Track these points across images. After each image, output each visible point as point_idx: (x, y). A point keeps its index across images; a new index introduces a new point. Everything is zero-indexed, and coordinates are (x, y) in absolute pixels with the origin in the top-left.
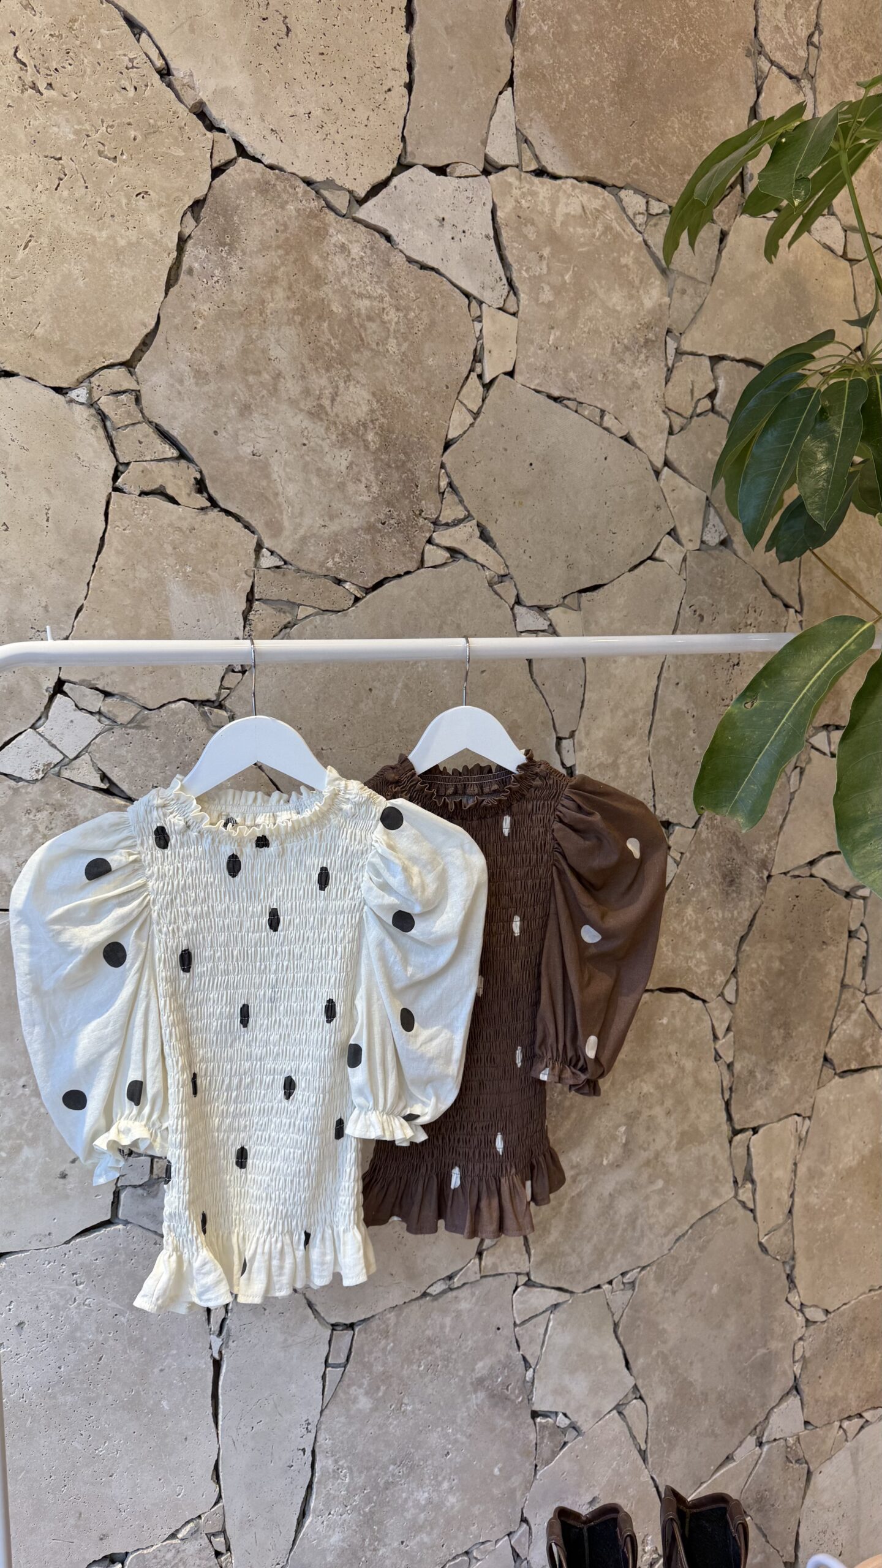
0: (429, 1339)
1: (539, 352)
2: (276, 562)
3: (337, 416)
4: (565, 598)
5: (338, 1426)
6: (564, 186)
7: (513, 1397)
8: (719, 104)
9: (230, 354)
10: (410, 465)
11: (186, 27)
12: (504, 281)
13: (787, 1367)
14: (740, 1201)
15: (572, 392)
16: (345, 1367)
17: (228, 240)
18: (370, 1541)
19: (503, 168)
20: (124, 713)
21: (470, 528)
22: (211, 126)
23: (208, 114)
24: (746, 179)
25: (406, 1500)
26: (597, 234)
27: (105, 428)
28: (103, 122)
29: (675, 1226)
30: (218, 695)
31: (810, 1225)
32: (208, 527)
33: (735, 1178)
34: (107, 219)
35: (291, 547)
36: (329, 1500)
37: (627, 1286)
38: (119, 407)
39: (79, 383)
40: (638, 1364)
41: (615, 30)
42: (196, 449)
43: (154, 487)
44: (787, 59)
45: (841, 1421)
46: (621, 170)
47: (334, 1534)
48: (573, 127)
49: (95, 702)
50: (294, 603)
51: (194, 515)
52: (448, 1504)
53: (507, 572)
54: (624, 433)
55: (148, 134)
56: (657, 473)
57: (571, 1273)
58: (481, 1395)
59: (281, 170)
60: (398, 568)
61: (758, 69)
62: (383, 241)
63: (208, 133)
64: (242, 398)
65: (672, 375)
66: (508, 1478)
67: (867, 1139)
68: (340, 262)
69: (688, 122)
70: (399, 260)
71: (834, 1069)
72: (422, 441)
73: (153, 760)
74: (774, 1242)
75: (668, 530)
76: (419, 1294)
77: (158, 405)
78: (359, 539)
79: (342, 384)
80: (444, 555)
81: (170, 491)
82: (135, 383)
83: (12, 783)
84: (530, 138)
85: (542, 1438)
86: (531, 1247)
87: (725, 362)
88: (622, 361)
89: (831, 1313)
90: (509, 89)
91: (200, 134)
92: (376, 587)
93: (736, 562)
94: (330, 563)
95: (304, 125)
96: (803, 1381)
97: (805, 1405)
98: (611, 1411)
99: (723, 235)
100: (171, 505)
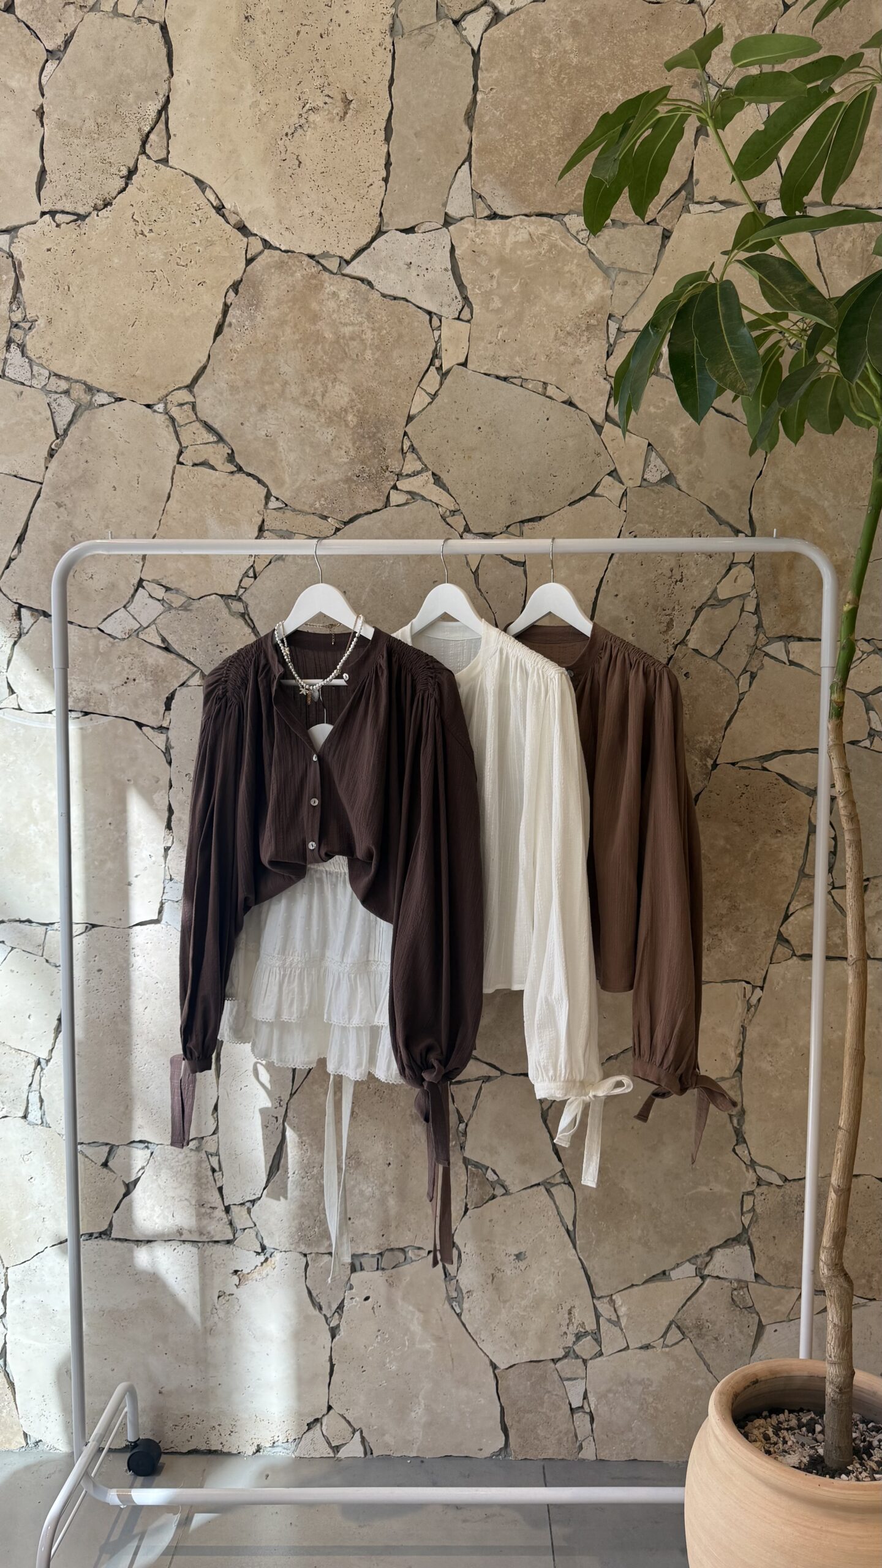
1: (489, 346)
2: (279, 505)
3: (326, 406)
4: (509, 526)
6: (513, 223)
9: (253, 374)
10: (379, 435)
11: (233, 178)
12: (460, 298)
13: (733, 1213)
15: (518, 372)
17: (255, 302)
19: (462, 219)
20: (178, 601)
21: (426, 477)
22: (247, 235)
23: (245, 227)
26: (543, 252)
27: (173, 426)
28: (181, 245)
30: (237, 592)
31: (763, 1089)
32: (235, 484)
34: (181, 302)
35: (290, 494)
38: (183, 413)
39: (160, 401)
41: (561, 100)
42: (229, 435)
43: (201, 460)
48: (521, 179)
49: (160, 593)
50: (290, 531)
51: (226, 476)
53: (457, 508)
54: (565, 398)
55: (207, 246)
56: (599, 428)
57: (501, 1056)
59: (293, 252)
60: (367, 507)
62: (364, 287)
63: (245, 238)
64: (261, 400)
65: (615, 349)
68: (332, 304)
70: (375, 295)
71: (793, 951)
72: (390, 417)
73: (193, 631)
75: (608, 472)
77: (206, 411)
78: (339, 487)
79: (330, 385)
80: (404, 498)
81: (212, 463)
82: (193, 398)
83: (111, 640)
84: (482, 194)
85: (472, 1182)
88: (565, 344)
89: (790, 1181)
90: (467, 164)
91: (240, 240)
92: (352, 520)
93: (679, 496)
94: (317, 505)
95: (309, 221)
96: (754, 1234)
97: (757, 1259)
98: (538, 1184)
99: (667, 234)
100: (212, 471)
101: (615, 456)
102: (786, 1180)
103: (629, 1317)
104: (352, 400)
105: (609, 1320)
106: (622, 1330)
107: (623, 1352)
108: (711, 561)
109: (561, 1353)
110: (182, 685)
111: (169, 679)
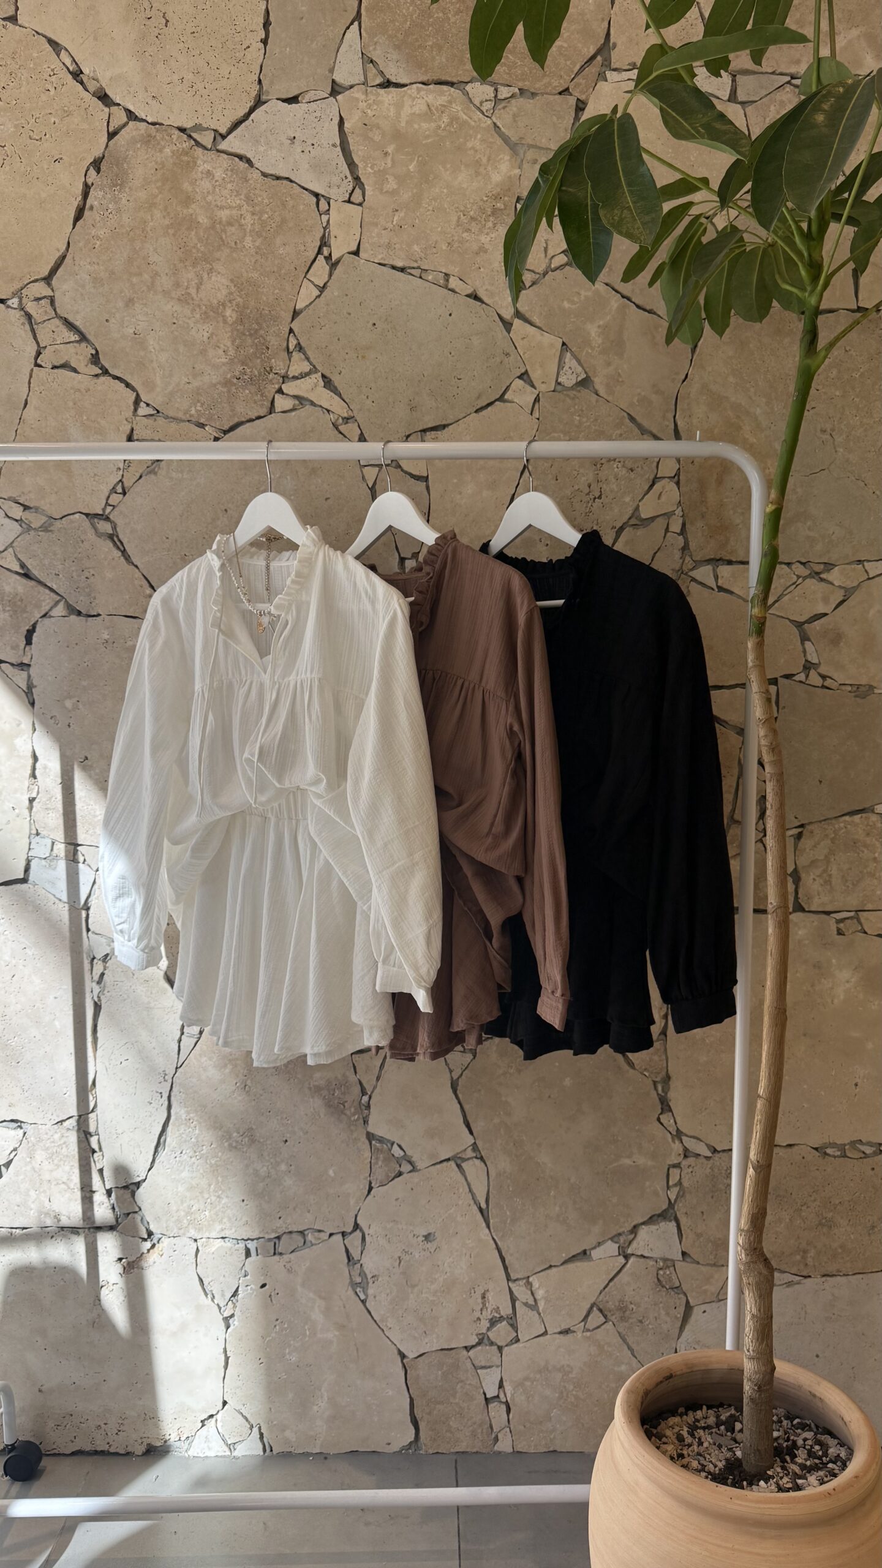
1: (383, 232)
2: (150, 411)
3: (201, 300)
4: (408, 437)
6: (409, 92)
9: (119, 264)
10: (262, 332)
11: (91, 38)
12: (350, 178)
13: (659, 1189)
15: (416, 261)
16: (196, 1040)
17: (119, 182)
19: (352, 87)
20: (37, 521)
21: (315, 379)
22: (108, 104)
23: (106, 95)
26: (443, 126)
27: (31, 324)
28: (32, 115)
30: (104, 510)
31: (689, 1053)
32: (99, 388)
34: (34, 181)
35: (162, 400)
36: (180, 1141)
37: (467, 1052)
38: (40, 309)
39: (14, 295)
40: (478, 1125)
42: (92, 333)
43: (62, 362)
46: (466, 67)
47: (182, 1169)
48: (417, 41)
49: (17, 512)
51: (89, 380)
52: (285, 1184)
53: (351, 415)
54: (469, 292)
55: (64, 117)
56: (507, 325)
58: (319, 1101)
59: (161, 124)
60: (250, 413)
62: (243, 165)
63: (106, 109)
64: (128, 294)
66: (341, 1183)
68: (206, 185)
70: (256, 175)
72: (274, 312)
73: (55, 554)
74: (643, 1059)
75: (519, 374)
77: (65, 306)
78: (217, 391)
79: (205, 276)
80: (291, 403)
81: (73, 365)
82: (51, 291)
84: (374, 59)
85: (377, 1159)
88: (468, 230)
89: (719, 1152)
90: (356, 23)
91: (100, 111)
92: (232, 429)
93: (597, 401)
94: (193, 412)
95: (179, 88)
96: (680, 1209)
97: (684, 1236)
98: (448, 1160)
99: (581, 105)
100: (73, 374)
101: (525, 357)
102: (715, 1151)
103: (547, 1300)
104: (231, 293)
105: (526, 1304)
106: (539, 1314)
107: (541, 1338)
108: (632, 475)
109: (474, 1340)
110: (44, 616)
111: (28, 609)
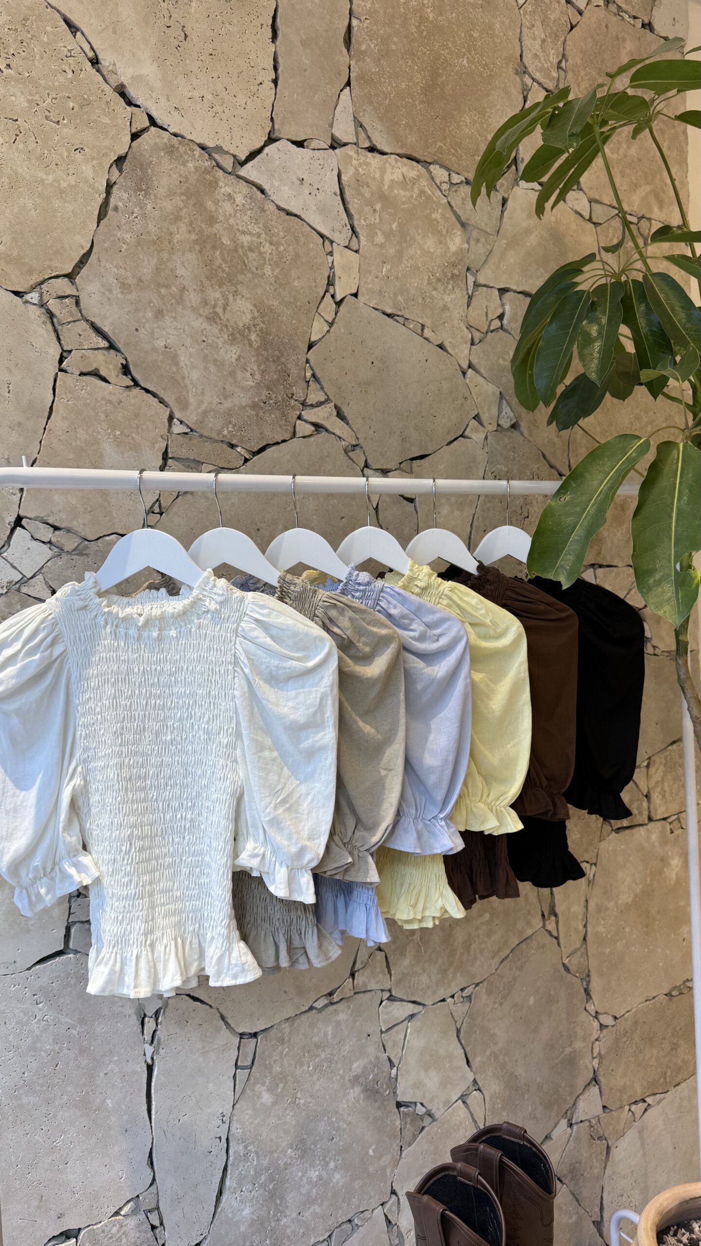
0: (316, 1045)
1: (376, 280)
2: (183, 429)
3: (228, 321)
4: (401, 463)
5: (247, 1117)
6: (389, 160)
7: (381, 1090)
8: (498, 107)
9: (147, 271)
10: (283, 360)
11: (111, 29)
12: (349, 226)
13: (588, 1063)
14: (547, 930)
15: (401, 310)
16: (251, 1068)
17: (144, 187)
18: (274, 1213)
19: (345, 145)
20: (70, 543)
21: (329, 408)
22: (130, 103)
23: (127, 94)
24: (519, 162)
25: (301, 1179)
26: (415, 196)
27: (53, 323)
28: (49, 95)
29: (499, 950)
31: (600, 949)
32: (132, 401)
33: (542, 912)
34: (53, 166)
35: (195, 418)
36: (241, 1180)
37: (465, 999)
38: (64, 308)
39: (33, 289)
40: (476, 1061)
41: (422, 51)
42: (122, 341)
43: (91, 369)
44: (544, 78)
45: (630, 1105)
46: (430, 150)
47: (245, 1208)
48: (395, 118)
49: (47, 534)
50: (199, 462)
51: (121, 391)
52: (334, 1180)
53: (357, 443)
54: (439, 343)
55: (84, 105)
56: (464, 373)
57: (423, 989)
58: (358, 1090)
59: (183, 137)
60: (276, 437)
61: (524, 84)
62: (259, 193)
63: (128, 107)
64: (157, 305)
65: (472, 301)
66: (379, 1159)
67: (638, 881)
68: (228, 207)
69: (476, 118)
70: (271, 207)
71: (611, 826)
72: (292, 342)
74: (574, 963)
75: (474, 416)
76: (307, 1008)
77: (91, 308)
78: (246, 414)
79: (231, 298)
80: (309, 429)
81: (102, 373)
82: (75, 290)
84: (364, 124)
85: (405, 1123)
86: (391, 968)
87: (509, 293)
88: (436, 289)
89: (618, 1019)
90: (348, 88)
91: (122, 108)
92: (261, 450)
93: (523, 441)
94: (225, 432)
95: (199, 106)
96: (600, 1074)
97: (603, 1094)
98: (457, 1101)
99: (504, 202)
100: (103, 384)
101: (478, 402)
102: (615, 1018)
